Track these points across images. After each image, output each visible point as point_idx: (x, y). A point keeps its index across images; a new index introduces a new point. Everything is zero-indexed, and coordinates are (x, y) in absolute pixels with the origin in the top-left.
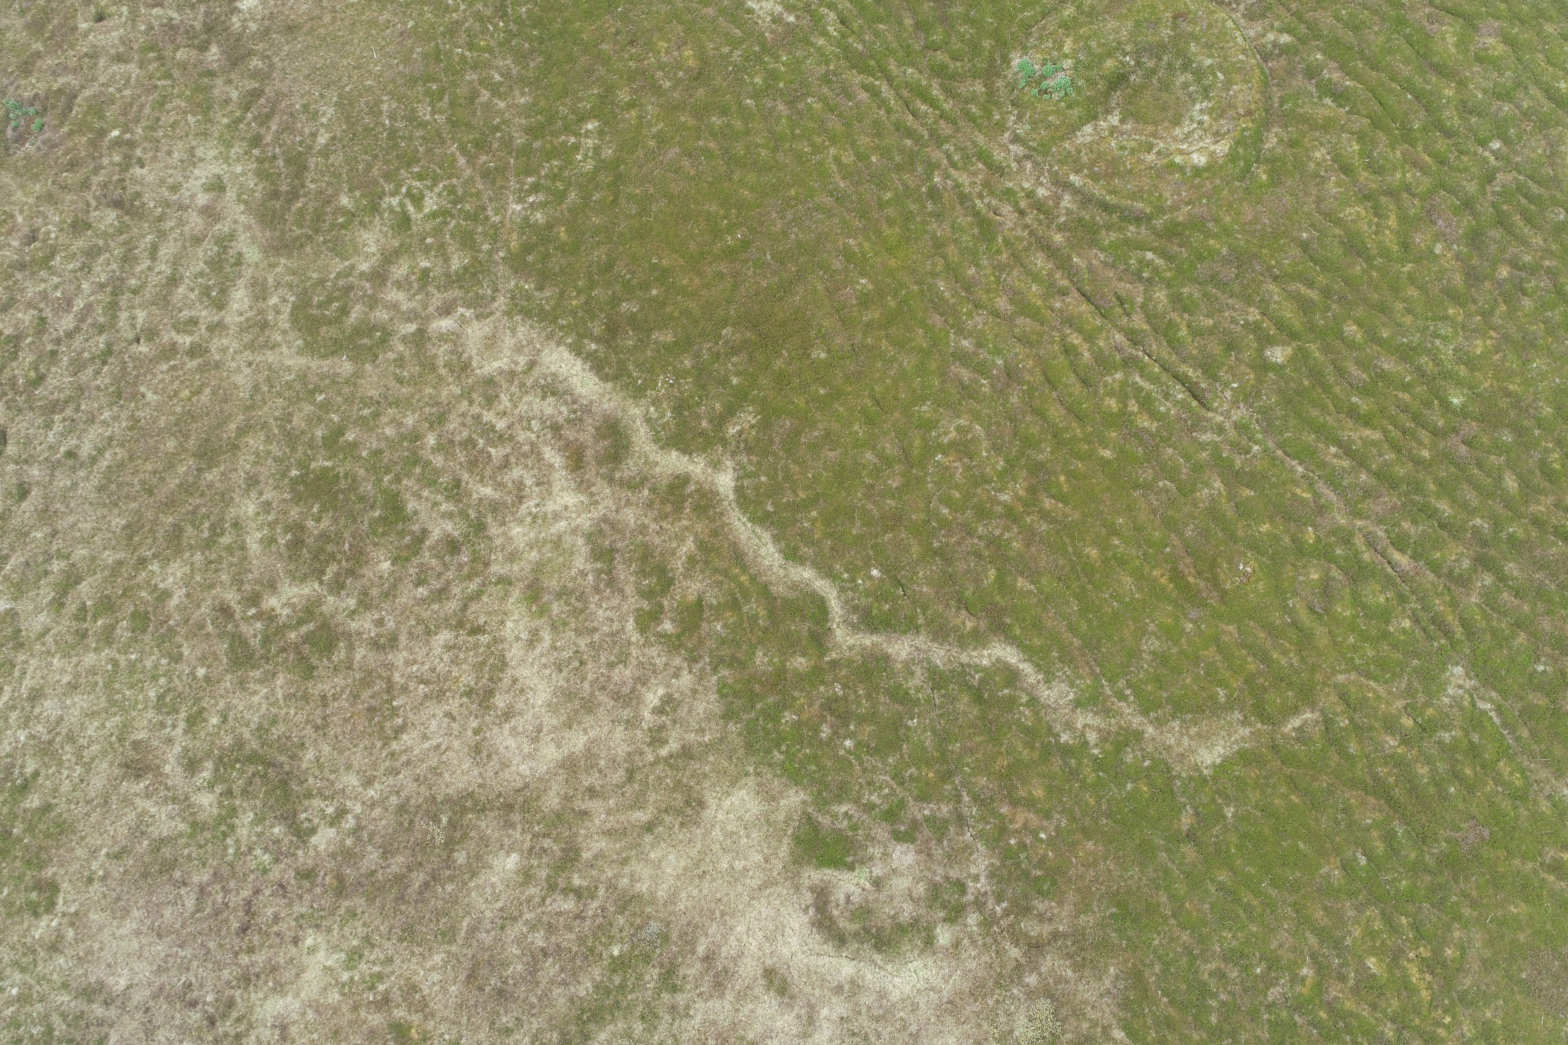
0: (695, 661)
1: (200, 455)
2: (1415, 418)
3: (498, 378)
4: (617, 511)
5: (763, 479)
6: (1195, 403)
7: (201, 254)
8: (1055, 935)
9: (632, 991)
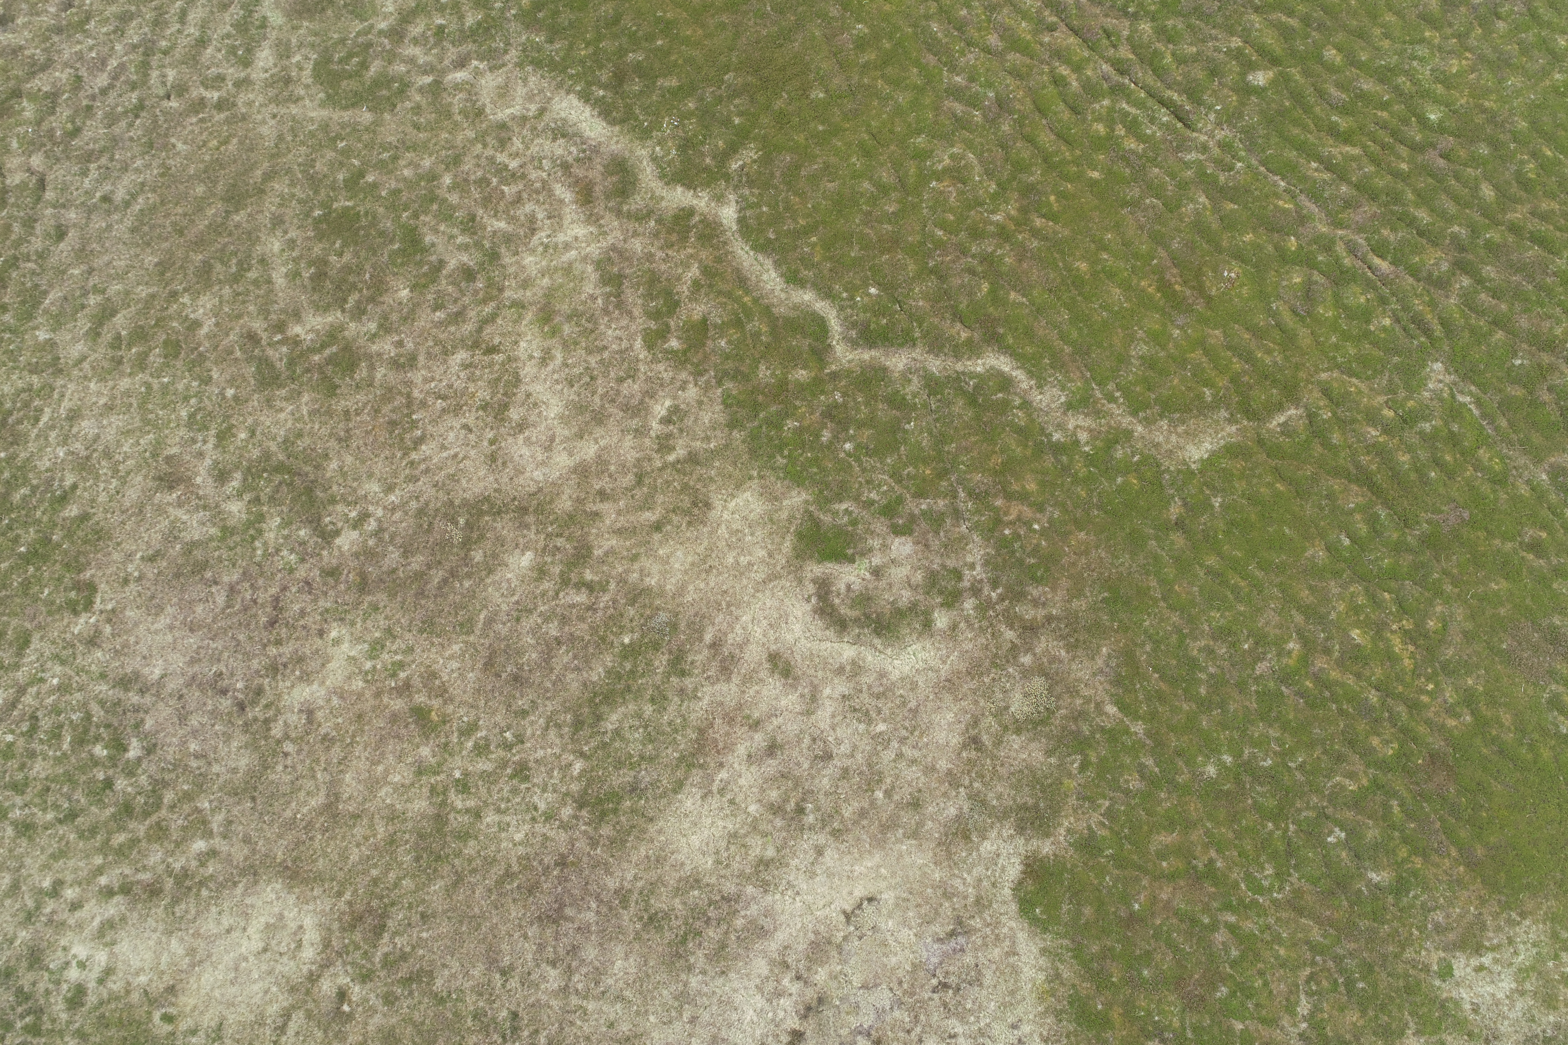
0: (701, 374)
1: (227, 199)
2: (1394, 134)
3: (510, 124)
4: (625, 241)
5: (765, 209)
6: (1180, 125)
7: (227, 19)
8: (1049, 619)
9: (643, 675)
